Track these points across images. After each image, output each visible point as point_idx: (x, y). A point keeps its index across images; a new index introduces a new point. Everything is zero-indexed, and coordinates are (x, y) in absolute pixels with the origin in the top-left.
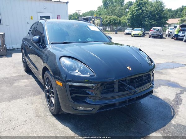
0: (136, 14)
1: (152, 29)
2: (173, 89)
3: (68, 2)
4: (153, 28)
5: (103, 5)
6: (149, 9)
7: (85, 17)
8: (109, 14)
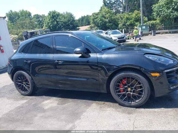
0: (52, 25)
5: (9, 19)
6: (63, 20)
8: (19, 28)
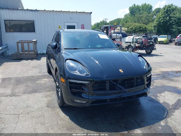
0: (162, 21)
1: (178, 37)
2: (177, 96)
3: (91, 13)
4: (180, 35)
5: (130, 13)
7: (106, 26)
